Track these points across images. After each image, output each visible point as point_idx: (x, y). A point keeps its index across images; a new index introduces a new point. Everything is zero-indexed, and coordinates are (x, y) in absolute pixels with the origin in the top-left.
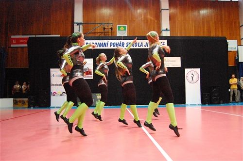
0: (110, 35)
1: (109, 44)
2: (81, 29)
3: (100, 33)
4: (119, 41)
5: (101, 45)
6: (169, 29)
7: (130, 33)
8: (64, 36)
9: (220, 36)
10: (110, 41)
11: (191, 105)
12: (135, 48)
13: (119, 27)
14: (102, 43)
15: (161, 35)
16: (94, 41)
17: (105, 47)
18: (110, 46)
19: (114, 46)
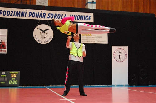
0: (28, 3)
1: (28, 14)
5: (18, 14)
6: (95, 1)
7: (51, 3)
10: (29, 11)
11: (118, 86)
14: (20, 12)
15: (86, 8)
16: (10, 9)
17: (23, 16)
18: (29, 17)
19: (33, 17)
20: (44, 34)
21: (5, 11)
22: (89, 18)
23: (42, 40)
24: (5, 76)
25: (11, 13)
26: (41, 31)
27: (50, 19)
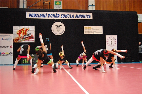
0: (49, 8)
1: (48, 15)
2: (25, 3)
3: (40, 6)
4: (55, 13)
5: (41, 15)
6: (94, 4)
7: (64, 7)
8: (11, 7)
9: (133, 11)
10: (48, 13)
12: (68, 18)
13: (56, 2)
14: (42, 14)
15: (88, 9)
16: (36, 13)
17: (44, 17)
18: (48, 17)
19: (51, 17)
20: (59, 29)
21: (32, 14)
22: (90, 16)
23: (57, 33)
24: (34, 57)
25: (36, 15)
26: (56, 27)
27: (62, 18)
